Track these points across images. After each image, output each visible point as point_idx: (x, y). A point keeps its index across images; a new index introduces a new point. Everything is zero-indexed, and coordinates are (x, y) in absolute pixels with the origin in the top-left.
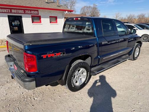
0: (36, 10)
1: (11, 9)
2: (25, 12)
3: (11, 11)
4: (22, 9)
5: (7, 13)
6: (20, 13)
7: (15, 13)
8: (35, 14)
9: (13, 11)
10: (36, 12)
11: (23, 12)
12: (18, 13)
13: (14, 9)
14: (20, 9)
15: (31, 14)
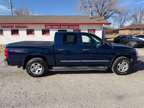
0: (77, 26)
1: (60, 26)
2: (69, 27)
3: (60, 27)
4: (67, 26)
5: (58, 28)
6: (66, 28)
7: (62, 28)
8: (76, 28)
9: (62, 27)
10: (77, 27)
11: (68, 28)
12: (65, 28)
13: (62, 26)
14: (66, 26)
15: (73, 28)
